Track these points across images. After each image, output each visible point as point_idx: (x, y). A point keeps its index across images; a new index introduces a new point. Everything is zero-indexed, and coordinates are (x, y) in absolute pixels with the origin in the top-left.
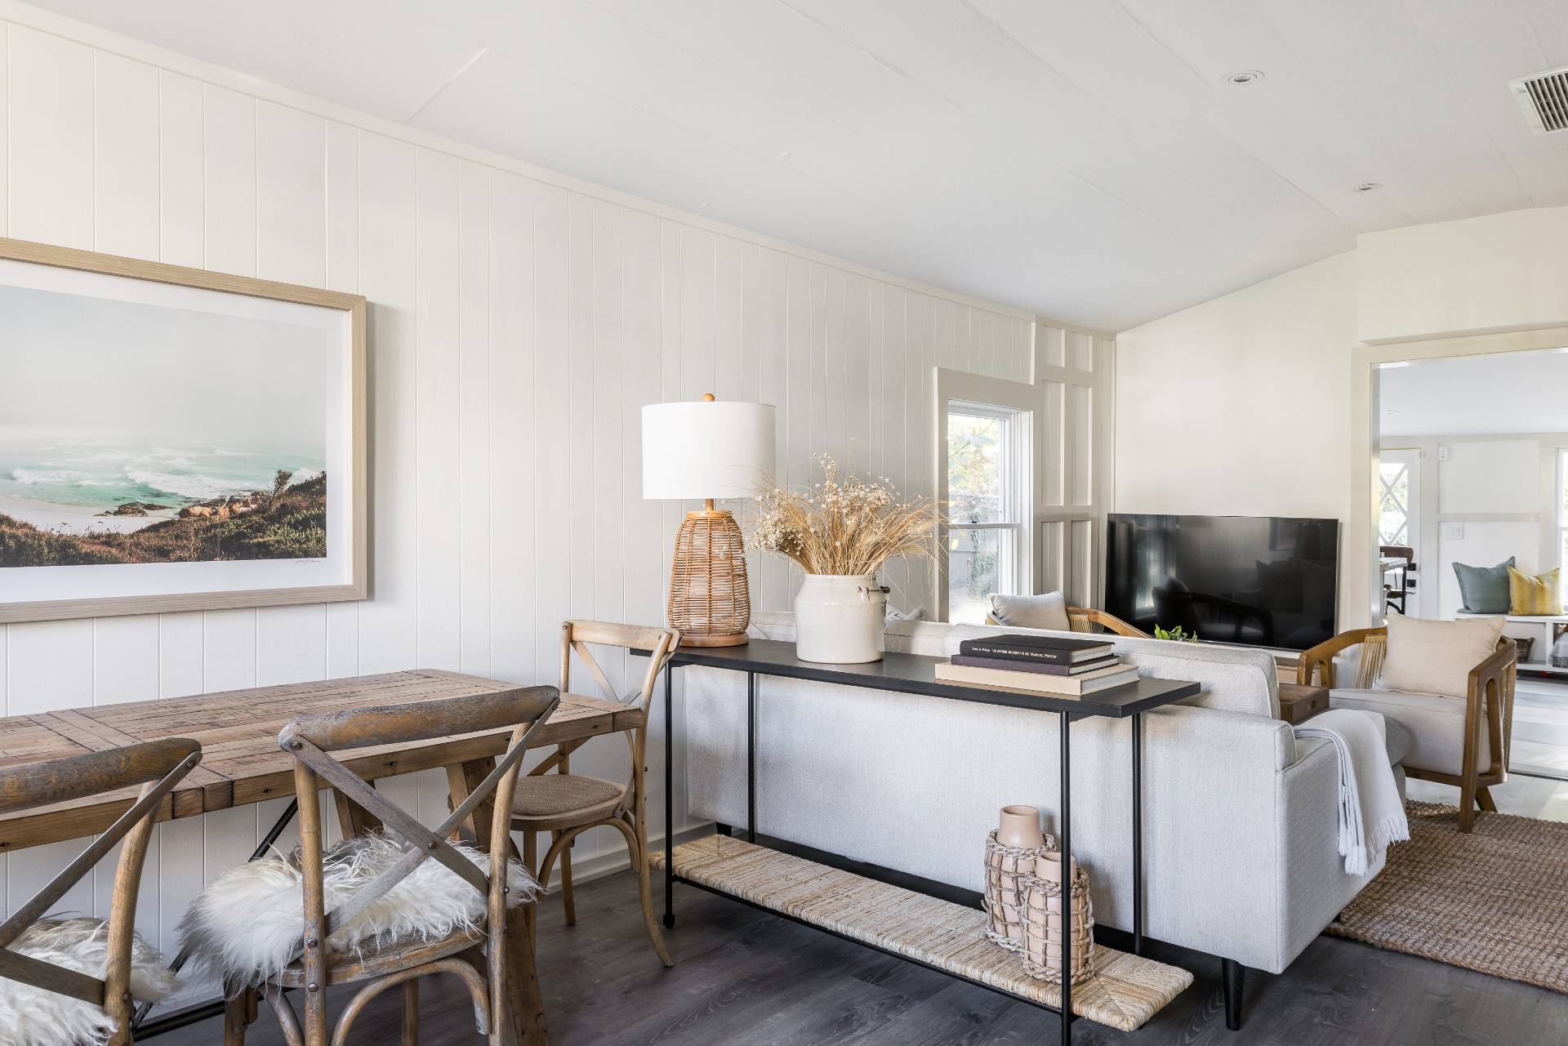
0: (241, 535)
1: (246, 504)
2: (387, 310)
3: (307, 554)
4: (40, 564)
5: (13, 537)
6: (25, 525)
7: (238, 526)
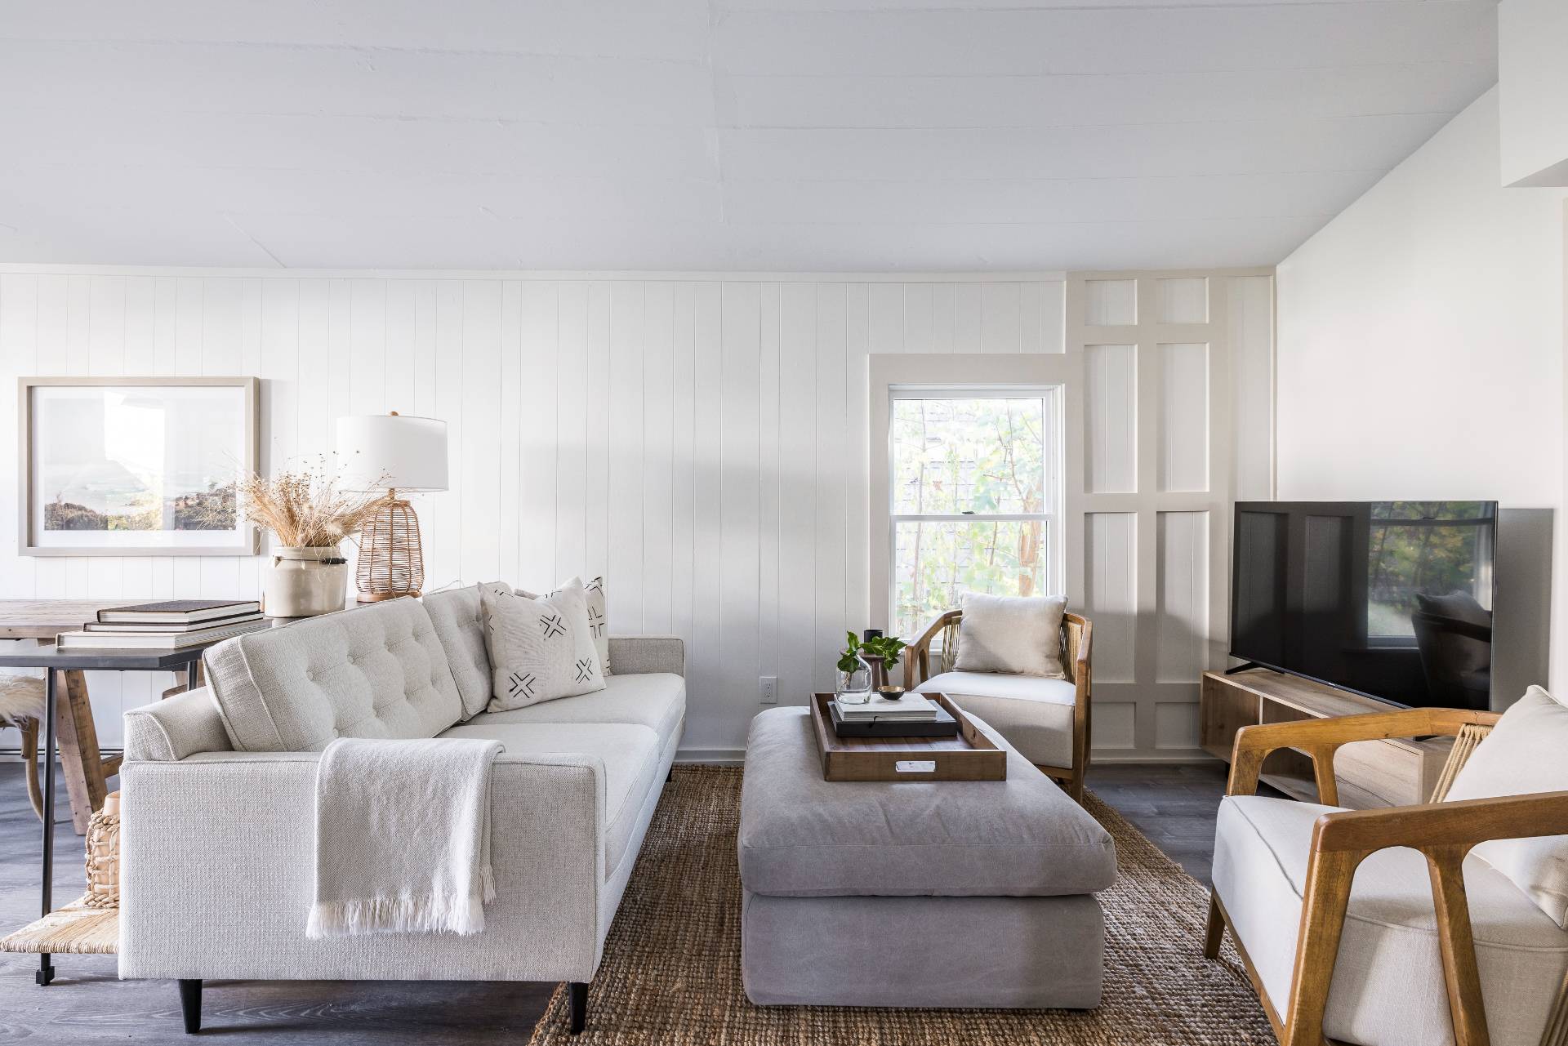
0: (190, 517)
1: (193, 500)
2: (269, 381)
3: (225, 528)
4: (97, 529)
5: (87, 516)
6: (91, 511)
7: (189, 512)
